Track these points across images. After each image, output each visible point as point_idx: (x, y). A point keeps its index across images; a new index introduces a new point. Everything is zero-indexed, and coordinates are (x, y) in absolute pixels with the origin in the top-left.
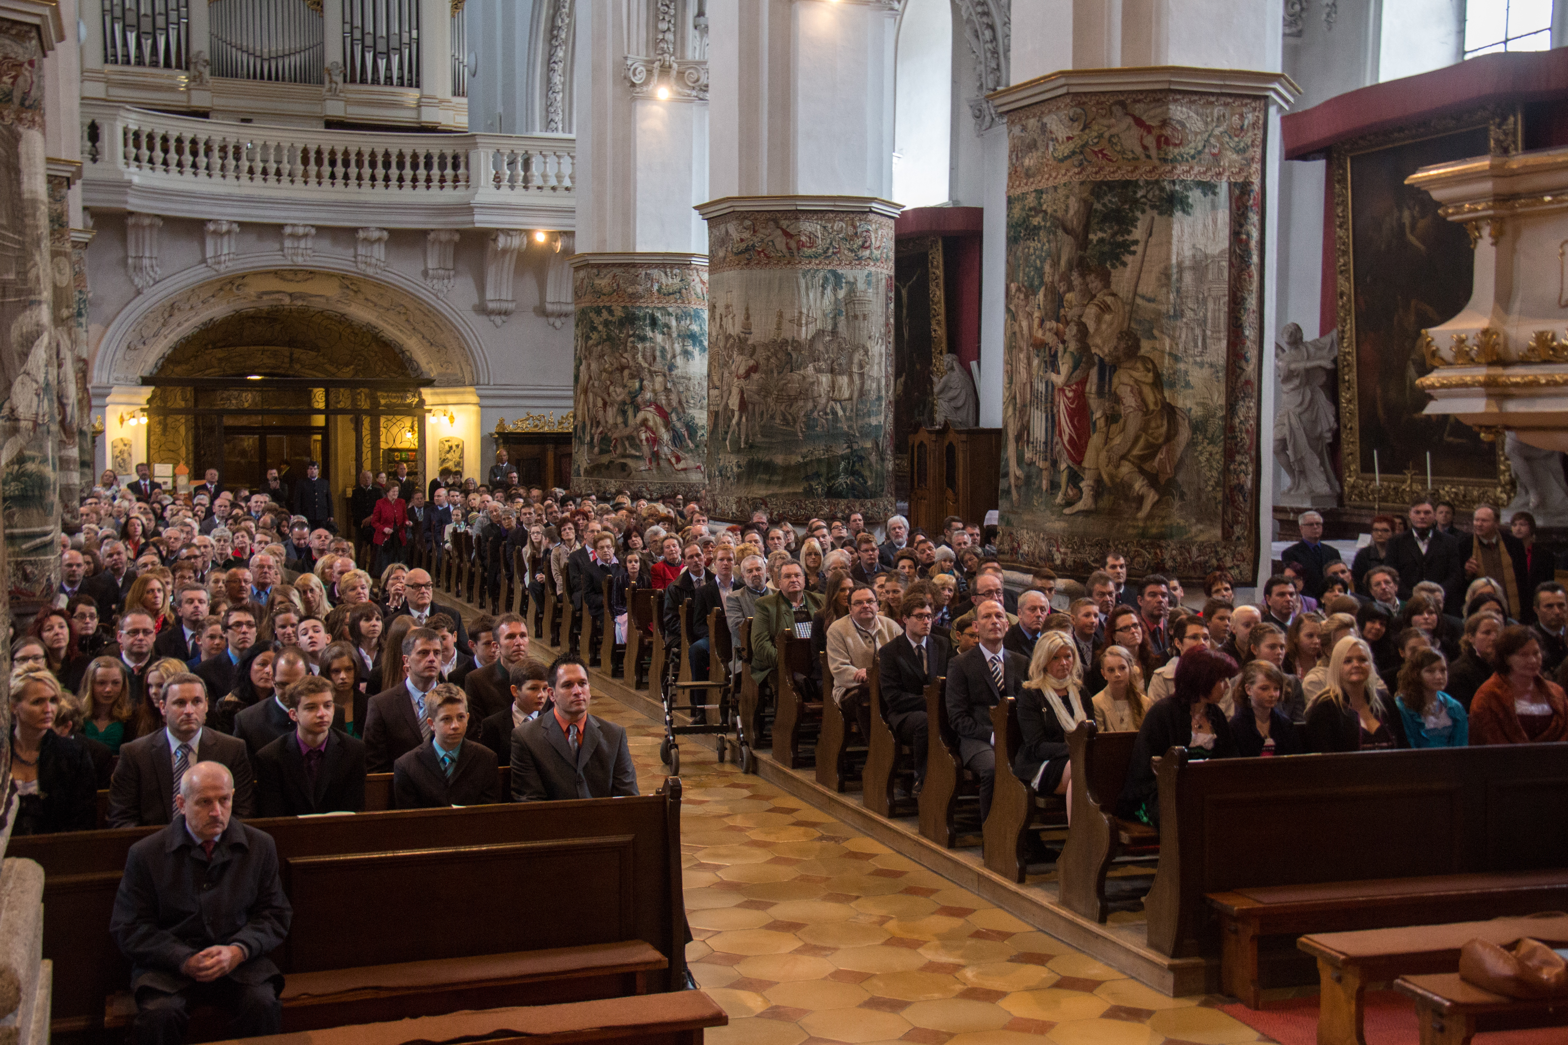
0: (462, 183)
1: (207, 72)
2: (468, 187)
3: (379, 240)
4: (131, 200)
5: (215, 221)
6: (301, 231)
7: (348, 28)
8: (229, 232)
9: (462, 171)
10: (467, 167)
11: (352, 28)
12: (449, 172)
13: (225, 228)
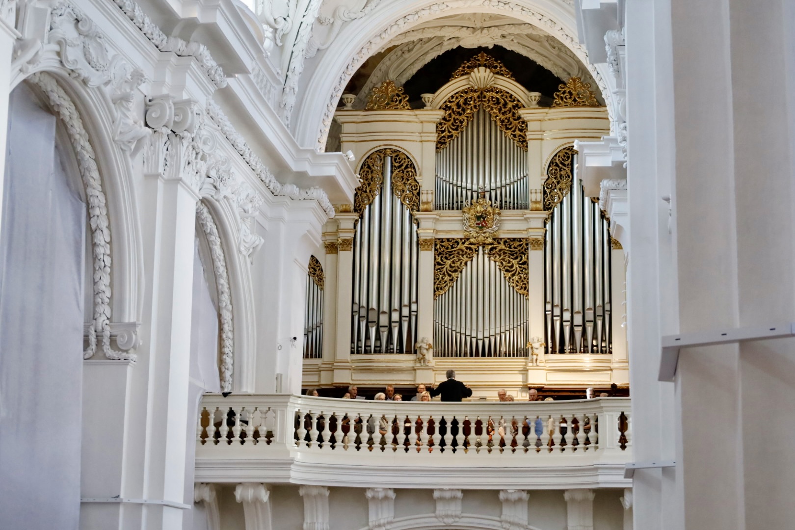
0: (593, 445)
1: (429, 355)
2: (597, 448)
3: (520, 500)
4: (293, 474)
5: (372, 489)
6: (448, 495)
7: (549, 307)
8: (386, 498)
9: (592, 434)
10: (597, 431)
11: (553, 307)
12: (581, 435)
13: (381, 495)
